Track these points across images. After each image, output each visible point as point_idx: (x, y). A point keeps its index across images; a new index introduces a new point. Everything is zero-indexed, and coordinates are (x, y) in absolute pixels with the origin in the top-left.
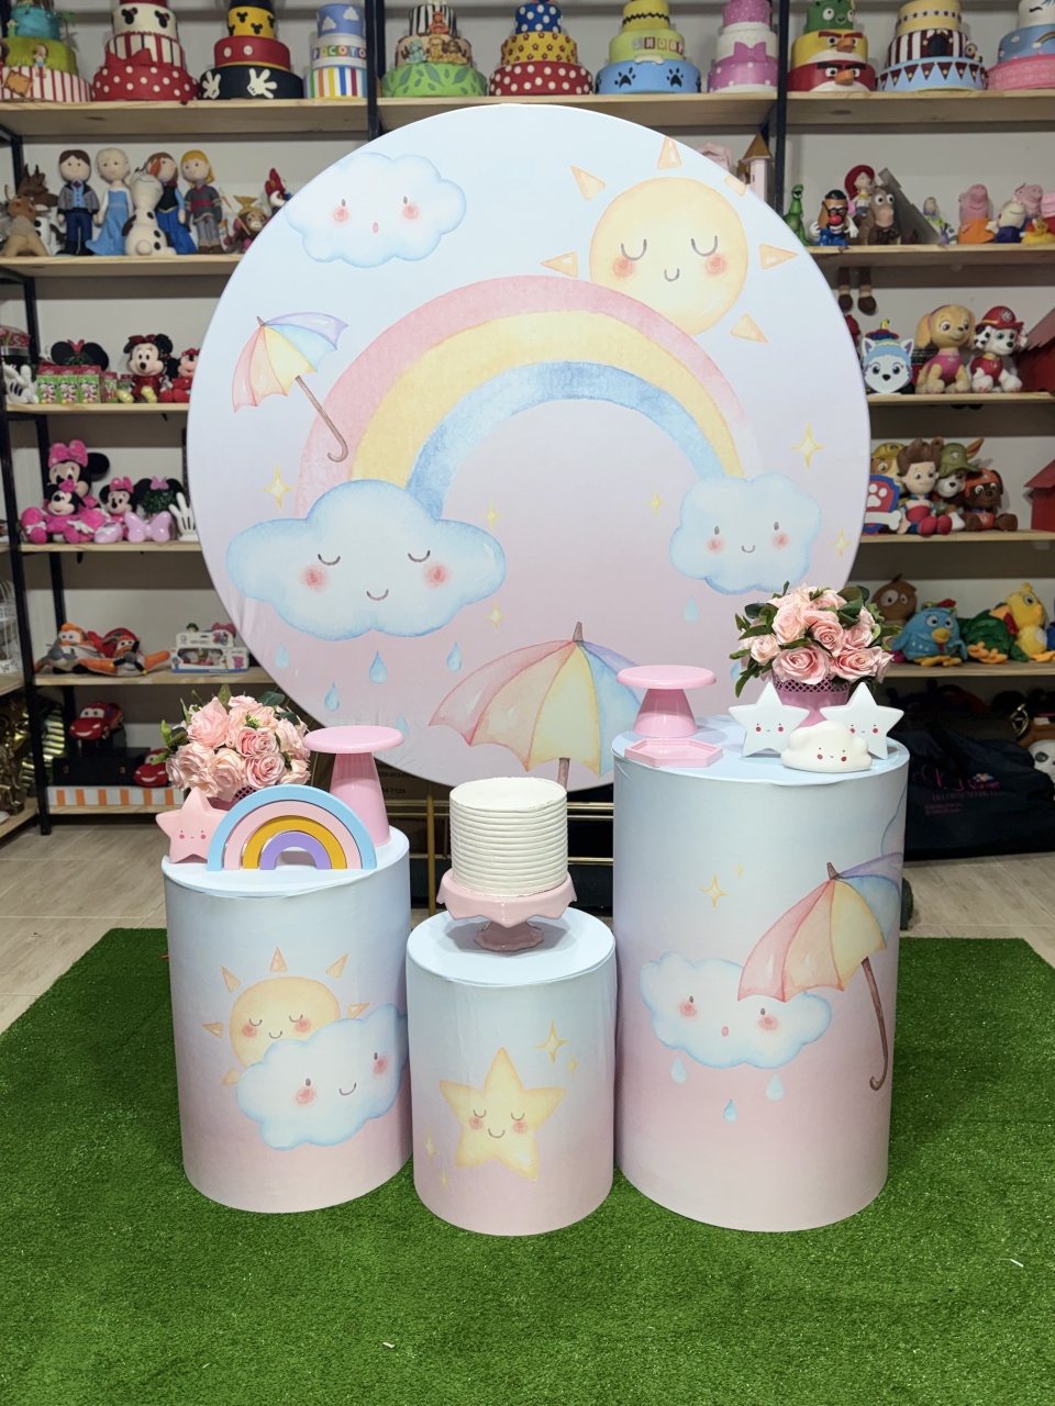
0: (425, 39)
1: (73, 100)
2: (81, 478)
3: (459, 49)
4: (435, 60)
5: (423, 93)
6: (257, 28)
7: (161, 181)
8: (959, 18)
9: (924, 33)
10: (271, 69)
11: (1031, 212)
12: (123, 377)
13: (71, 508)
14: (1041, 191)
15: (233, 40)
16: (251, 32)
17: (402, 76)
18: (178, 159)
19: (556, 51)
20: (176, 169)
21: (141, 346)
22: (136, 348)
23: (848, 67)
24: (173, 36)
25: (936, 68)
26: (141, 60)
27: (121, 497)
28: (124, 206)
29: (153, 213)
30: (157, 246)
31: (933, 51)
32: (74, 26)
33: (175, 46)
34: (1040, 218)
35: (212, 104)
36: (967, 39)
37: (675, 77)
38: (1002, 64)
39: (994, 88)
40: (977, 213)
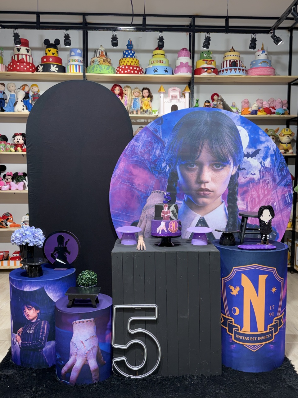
0: (99, 58)
1: (2, 71)
3: (108, 61)
4: (101, 64)
5: (98, 73)
6: (53, 54)
7: (25, 92)
8: (240, 57)
9: (230, 60)
10: (56, 65)
11: (260, 106)
12: (12, 144)
14: (263, 101)
15: (46, 57)
16: (52, 55)
17: (92, 68)
18: (30, 86)
19: (134, 63)
20: (29, 89)
21: (17, 136)
22: (16, 137)
23: (210, 69)
24: (30, 55)
25: (233, 70)
26: (22, 61)
27: (9, 177)
28: (14, 98)
29: (23, 100)
30: (23, 109)
31: (232, 65)
32: (3, 51)
33: (31, 57)
34: (262, 108)
35: (40, 73)
36: (242, 62)
37: (166, 70)
38: (251, 68)
39: (249, 75)
40: (246, 106)
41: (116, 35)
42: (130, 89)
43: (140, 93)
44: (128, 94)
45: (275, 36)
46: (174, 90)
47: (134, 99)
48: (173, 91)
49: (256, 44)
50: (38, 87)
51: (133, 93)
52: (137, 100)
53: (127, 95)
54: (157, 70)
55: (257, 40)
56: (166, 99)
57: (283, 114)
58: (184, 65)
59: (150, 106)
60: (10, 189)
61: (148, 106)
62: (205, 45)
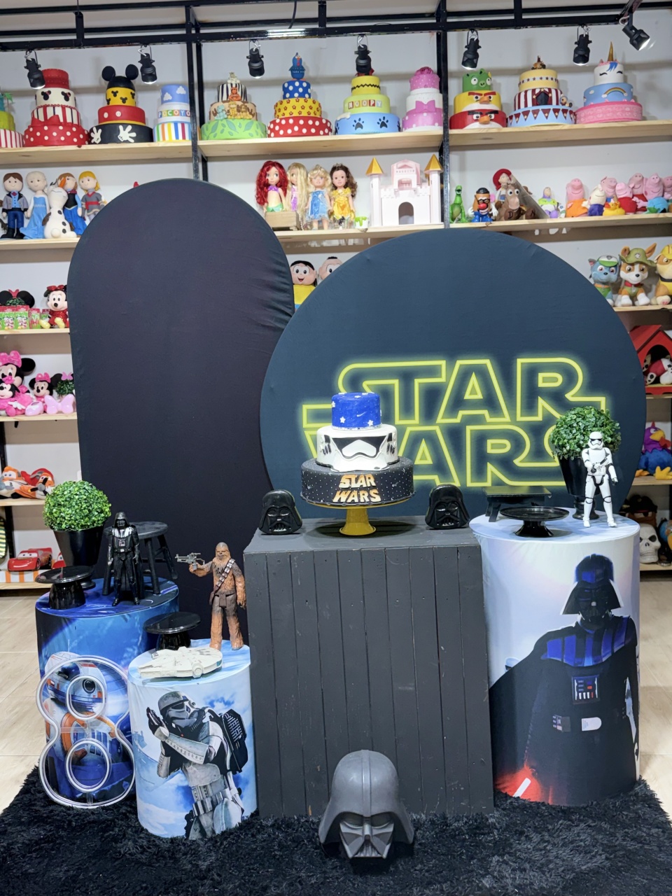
0: (227, 104)
1: (12, 147)
2: (17, 375)
3: (249, 110)
4: (232, 117)
5: (226, 137)
6: (124, 100)
7: (66, 191)
8: (557, 80)
9: (534, 91)
10: (132, 125)
11: (610, 195)
12: (44, 310)
13: (11, 394)
14: (615, 182)
15: (109, 109)
16: (120, 103)
17: (213, 126)
19: (307, 109)
20: (76, 183)
21: (54, 292)
22: (52, 293)
23: (487, 114)
24: (73, 106)
25: (541, 113)
26: (53, 122)
27: (43, 385)
28: (44, 206)
29: (62, 211)
30: (64, 231)
31: (539, 101)
32: (11, 100)
33: (74, 111)
34: (615, 198)
35: (96, 147)
36: (561, 93)
37: (383, 123)
38: (586, 107)
39: (581, 123)
40: (576, 196)
41: (257, 50)
42: (302, 171)
43: (325, 177)
44: (299, 183)
45: (633, 28)
46: (405, 166)
47: (314, 193)
48: (401, 170)
49: (588, 51)
50: (94, 178)
51: (311, 180)
52: (320, 196)
53: (297, 185)
54: (361, 122)
55: (590, 39)
56: (385, 190)
57: (664, 211)
58: (425, 107)
59: (352, 208)
60: (45, 412)
61: (346, 209)
62: (469, 59)
